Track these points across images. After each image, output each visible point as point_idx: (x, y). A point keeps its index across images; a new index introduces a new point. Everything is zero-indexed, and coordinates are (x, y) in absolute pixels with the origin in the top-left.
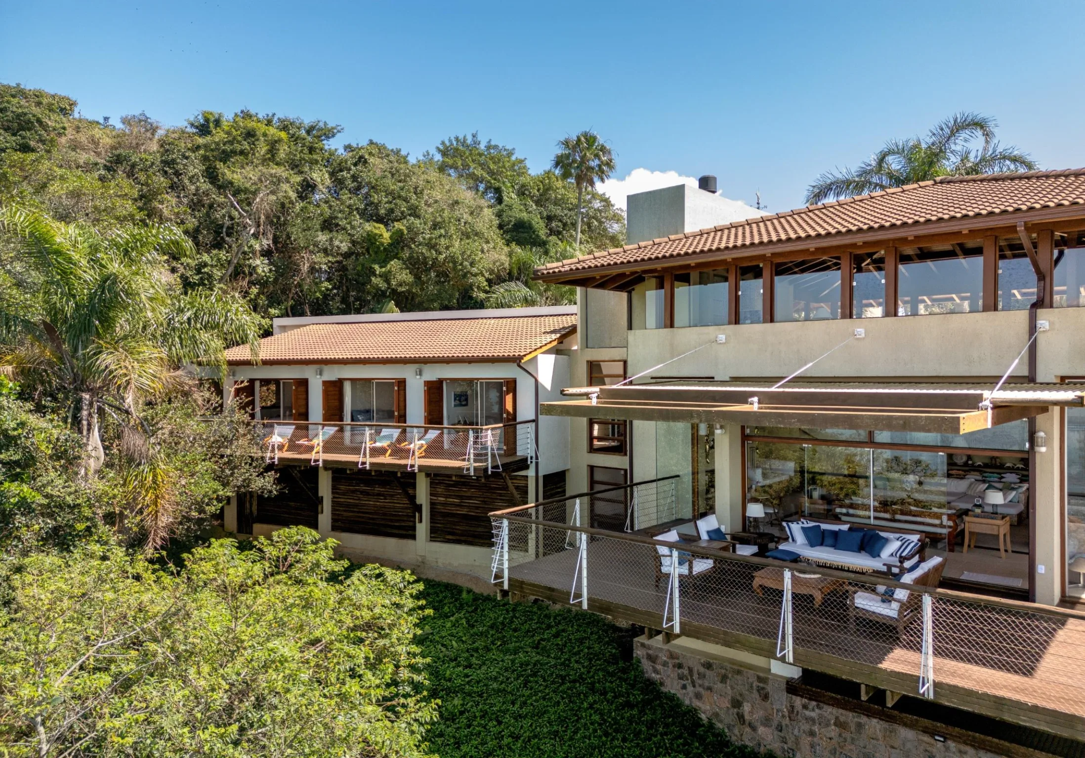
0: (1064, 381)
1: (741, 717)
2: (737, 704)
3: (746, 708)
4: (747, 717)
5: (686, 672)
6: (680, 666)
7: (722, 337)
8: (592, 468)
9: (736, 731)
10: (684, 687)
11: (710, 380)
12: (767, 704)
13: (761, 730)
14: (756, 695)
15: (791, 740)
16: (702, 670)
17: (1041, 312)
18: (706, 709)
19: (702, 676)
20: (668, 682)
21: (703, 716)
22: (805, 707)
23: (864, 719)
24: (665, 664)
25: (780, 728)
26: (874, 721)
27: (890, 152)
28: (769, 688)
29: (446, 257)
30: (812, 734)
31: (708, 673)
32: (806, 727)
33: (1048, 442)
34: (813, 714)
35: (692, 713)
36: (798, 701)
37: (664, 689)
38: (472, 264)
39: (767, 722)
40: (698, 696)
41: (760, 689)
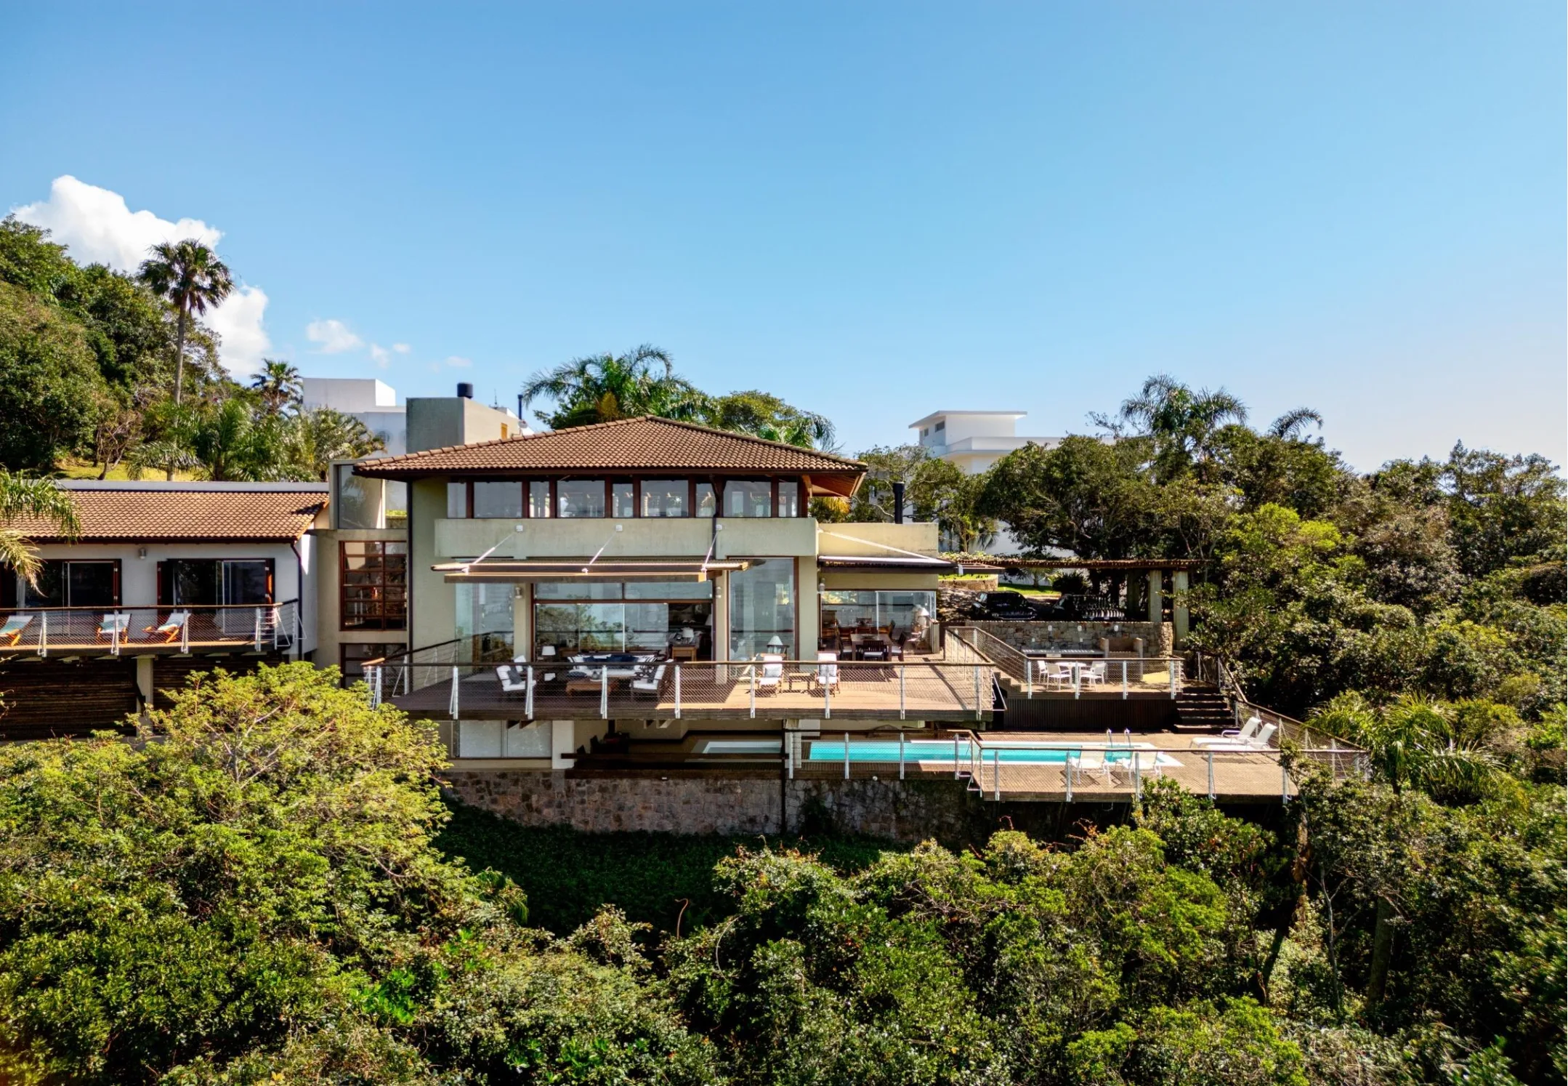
0: (729, 558)
1: (529, 807)
2: (526, 797)
3: (534, 798)
4: (534, 805)
5: (483, 786)
6: (478, 782)
7: (520, 528)
8: (343, 646)
9: (526, 819)
10: (482, 798)
11: (511, 559)
12: (550, 792)
13: (545, 811)
14: (542, 787)
15: (567, 810)
16: (498, 780)
17: (719, 520)
18: (500, 809)
19: (497, 785)
20: (467, 798)
21: (498, 815)
22: (578, 785)
23: (618, 781)
24: (465, 784)
25: (559, 806)
26: (625, 781)
27: (590, 361)
28: (552, 779)
29: (46, 400)
30: (583, 802)
31: (503, 781)
32: (578, 798)
33: (722, 593)
34: (583, 788)
35: (490, 815)
36: (573, 782)
37: (464, 805)
38: (81, 411)
39: (549, 805)
40: (494, 801)
41: (544, 782)
